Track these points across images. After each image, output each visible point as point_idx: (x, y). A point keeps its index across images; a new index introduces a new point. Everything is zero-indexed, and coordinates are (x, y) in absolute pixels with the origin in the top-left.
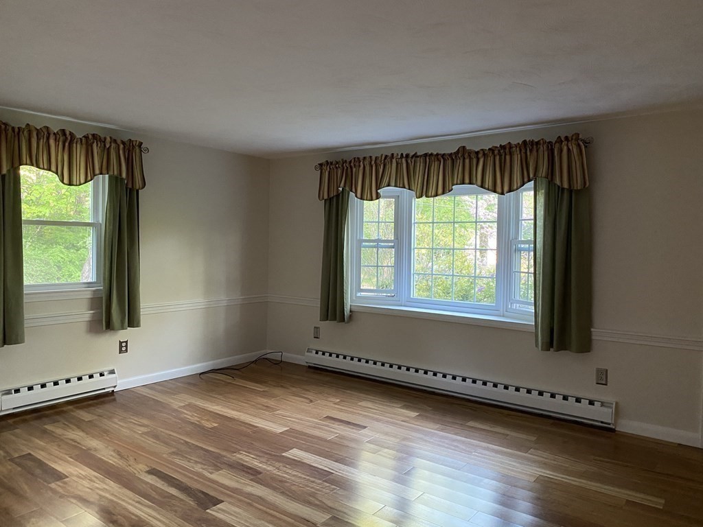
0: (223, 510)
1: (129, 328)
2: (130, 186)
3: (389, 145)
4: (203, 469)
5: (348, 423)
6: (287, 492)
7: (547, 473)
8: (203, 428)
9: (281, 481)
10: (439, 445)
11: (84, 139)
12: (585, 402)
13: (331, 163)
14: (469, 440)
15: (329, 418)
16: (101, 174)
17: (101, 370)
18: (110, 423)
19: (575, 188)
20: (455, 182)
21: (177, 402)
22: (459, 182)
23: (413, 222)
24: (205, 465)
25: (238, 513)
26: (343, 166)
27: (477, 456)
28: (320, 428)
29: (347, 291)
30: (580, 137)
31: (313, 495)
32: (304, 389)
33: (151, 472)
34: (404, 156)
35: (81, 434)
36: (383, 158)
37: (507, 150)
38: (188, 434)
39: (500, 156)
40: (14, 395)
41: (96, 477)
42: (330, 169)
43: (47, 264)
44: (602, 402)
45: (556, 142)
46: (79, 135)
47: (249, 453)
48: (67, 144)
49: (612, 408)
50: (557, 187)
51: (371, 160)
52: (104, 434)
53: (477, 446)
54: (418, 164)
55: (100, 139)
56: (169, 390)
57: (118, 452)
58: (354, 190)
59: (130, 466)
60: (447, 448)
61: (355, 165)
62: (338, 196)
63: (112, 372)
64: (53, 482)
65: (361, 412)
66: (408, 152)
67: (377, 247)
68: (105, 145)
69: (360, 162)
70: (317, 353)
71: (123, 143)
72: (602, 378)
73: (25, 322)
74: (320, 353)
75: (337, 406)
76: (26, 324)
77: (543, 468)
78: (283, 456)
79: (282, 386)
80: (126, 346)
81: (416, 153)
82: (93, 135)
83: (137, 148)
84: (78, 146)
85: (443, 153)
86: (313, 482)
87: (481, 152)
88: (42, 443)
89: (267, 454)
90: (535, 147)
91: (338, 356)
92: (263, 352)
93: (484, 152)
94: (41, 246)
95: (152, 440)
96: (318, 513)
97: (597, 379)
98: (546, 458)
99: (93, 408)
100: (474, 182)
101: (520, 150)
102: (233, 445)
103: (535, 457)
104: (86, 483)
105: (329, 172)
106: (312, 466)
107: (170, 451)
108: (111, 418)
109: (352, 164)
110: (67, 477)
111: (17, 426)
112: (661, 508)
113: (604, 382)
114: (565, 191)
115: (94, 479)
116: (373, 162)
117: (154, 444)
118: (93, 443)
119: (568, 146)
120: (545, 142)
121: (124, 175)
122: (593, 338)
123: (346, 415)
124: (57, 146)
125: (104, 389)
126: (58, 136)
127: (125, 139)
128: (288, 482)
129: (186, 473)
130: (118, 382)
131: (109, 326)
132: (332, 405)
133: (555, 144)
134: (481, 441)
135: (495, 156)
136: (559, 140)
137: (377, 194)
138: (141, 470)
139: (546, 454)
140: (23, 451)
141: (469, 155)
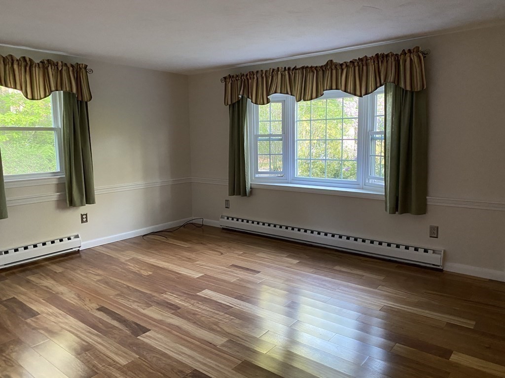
0: (150, 337)
1: (87, 205)
2: (80, 99)
3: (277, 61)
4: (138, 306)
5: (248, 269)
6: (198, 323)
7: (390, 304)
8: (141, 275)
9: (194, 314)
10: (312, 284)
11: (41, 65)
12: (421, 251)
13: (233, 76)
14: (334, 280)
15: (234, 266)
16: (57, 90)
17: (68, 236)
18: (75, 274)
19: (416, 90)
20: (325, 88)
21: (125, 257)
22: (328, 88)
23: (296, 120)
24: (139, 303)
25: (161, 339)
26: (241, 78)
27: (339, 292)
28: (227, 274)
29: (247, 173)
30: (420, 49)
31: (216, 324)
32: (217, 245)
33: (101, 309)
34: (287, 69)
35: (53, 282)
36: (271, 71)
37: (364, 62)
38: (130, 281)
39: (359, 66)
40: (4, 256)
41: (60, 314)
42: (232, 81)
43: (41, 158)
44: (434, 250)
45: (401, 54)
46: (37, 61)
47: (173, 293)
48: (28, 68)
49: (441, 254)
50: (402, 90)
51: (262, 73)
52: (69, 281)
53: (340, 284)
54: (298, 75)
55: (54, 63)
56: (120, 248)
57: (78, 294)
58: (250, 97)
59: (85, 305)
60: (318, 286)
61: (250, 78)
62: (238, 102)
63: (77, 237)
64: (28, 318)
65: (257, 261)
66: (290, 66)
67: (269, 140)
68: (58, 68)
69: (254, 75)
70: (228, 219)
71: (72, 66)
72: (434, 233)
73: (7, 203)
74: (230, 219)
75: (240, 257)
76: (8, 204)
77: (387, 300)
78: (197, 295)
79: (202, 243)
80: (86, 218)
81: (296, 67)
82: (48, 61)
83: (83, 69)
84: (37, 69)
85: (315, 66)
86: (217, 314)
87: (345, 64)
88: (24, 290)
89: (185, 293)
90: (385, 58)
91: (243, 221)
92: (190, 218)
93: (346, 64)
94: (36, 145)
95: (103, 285)
96: (218, 337)
97: (430, 234)
98: (390, 293)
99: (63, 263)
100: (340, 88)
101: (374, 62)
102: (161, 288)
103: (382, 292)
104: (52, 318)
105: (231, 84)
106: (217, 302)
107: (116, 293)
108: (75, 270)
109: (248, 77)
110: (39, 314)
111: (8, 277)
112: (473, 328)
113: (435, 236)
114: (408, 93)
115: (59, 315)
116: (264, 75)
117: (104, 289)
118: (61, 289)
119: (410, 56)
120: (392, 55)
121: (74, 91)
122: (428, 203)
123: (246, 263)
124: (20, 70)
125: (72, 249)
126: (20, 62)
127: (74, 64)
128: (199, 315)
129: (126, 310)
130: (82, 243)
131: (72, 204)
132: (237, 256)
133: (400, 55)
134: (343, 281)
135: (355, 67)
136: (404, 52)
137: (268, 99)
138: (93, 308)
139: (390, 290)
140: (10, 296)
141: (336, 67)
